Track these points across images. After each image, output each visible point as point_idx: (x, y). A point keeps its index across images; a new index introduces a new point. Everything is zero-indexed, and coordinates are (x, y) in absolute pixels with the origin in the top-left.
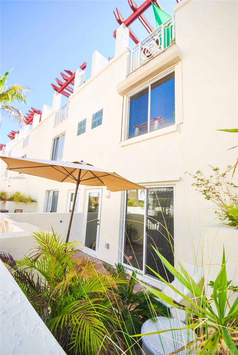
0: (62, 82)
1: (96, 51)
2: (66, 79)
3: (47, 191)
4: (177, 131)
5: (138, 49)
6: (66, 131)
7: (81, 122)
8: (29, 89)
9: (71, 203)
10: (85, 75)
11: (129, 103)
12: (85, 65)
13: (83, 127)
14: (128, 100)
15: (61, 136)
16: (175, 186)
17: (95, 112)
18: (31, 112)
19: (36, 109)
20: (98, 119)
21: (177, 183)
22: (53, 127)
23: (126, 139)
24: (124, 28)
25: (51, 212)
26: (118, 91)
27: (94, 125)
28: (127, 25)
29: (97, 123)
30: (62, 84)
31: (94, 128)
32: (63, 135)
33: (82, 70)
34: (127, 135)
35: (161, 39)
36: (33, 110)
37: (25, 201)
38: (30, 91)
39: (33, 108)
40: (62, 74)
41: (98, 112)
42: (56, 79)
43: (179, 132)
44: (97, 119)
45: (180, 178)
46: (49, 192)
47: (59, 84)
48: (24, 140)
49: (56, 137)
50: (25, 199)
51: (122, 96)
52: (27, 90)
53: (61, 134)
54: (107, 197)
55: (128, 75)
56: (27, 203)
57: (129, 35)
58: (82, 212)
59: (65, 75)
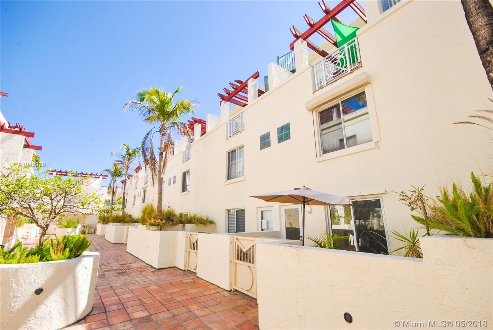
0: (229, 90)
1: (272, 63)
2: (236, 88)
3: (227, 210)
4: (376, 148)
5: (321, 65)
6: (244, 144)
7: (264, 135)
8: (197, 102)
9: (262, 222)
10: (257, 83)
11: (319, 118)
12: (258, 75)
13: (266, 140)
14: (318, 115)
15: (237, 149)
16: (381, 198)
17: (280, 125)
18: (191, 121)
19: (196, 119)
20: (285, 133)
21: (382, 196)
22: (226, 139)
23: (321, 154)
24: (302, 42)
25: (236, 232)
26: (307, 108)
27: (281, 139)
28: (305, 39)
29: (284, 137)
30: (230, 93)
31: (281, 142)
32: (242, 147)
33: (255, 79)
34: (322, 150)
35: (345, 58)
36: (193, 119)
37: (205, 223)
38: (197, 104)
39: (194, 118)
40: (231, 84)
41: (284, 126)
42: (224, 89)
43: (378, 149)
44: (283, 133)
45: (386, 191)
46: (229, 211)
47: (227, 94)
48: (184, 153)
49: (231, 150)
50: (204, 221)
51: (311, 111)
52: (195, 104)
53: (238, 147)
54: (309, 213)
55: (315, 92)
56: (206, 224)
57: (307, 46)
58: (279, 230)
59: (234, 84)
